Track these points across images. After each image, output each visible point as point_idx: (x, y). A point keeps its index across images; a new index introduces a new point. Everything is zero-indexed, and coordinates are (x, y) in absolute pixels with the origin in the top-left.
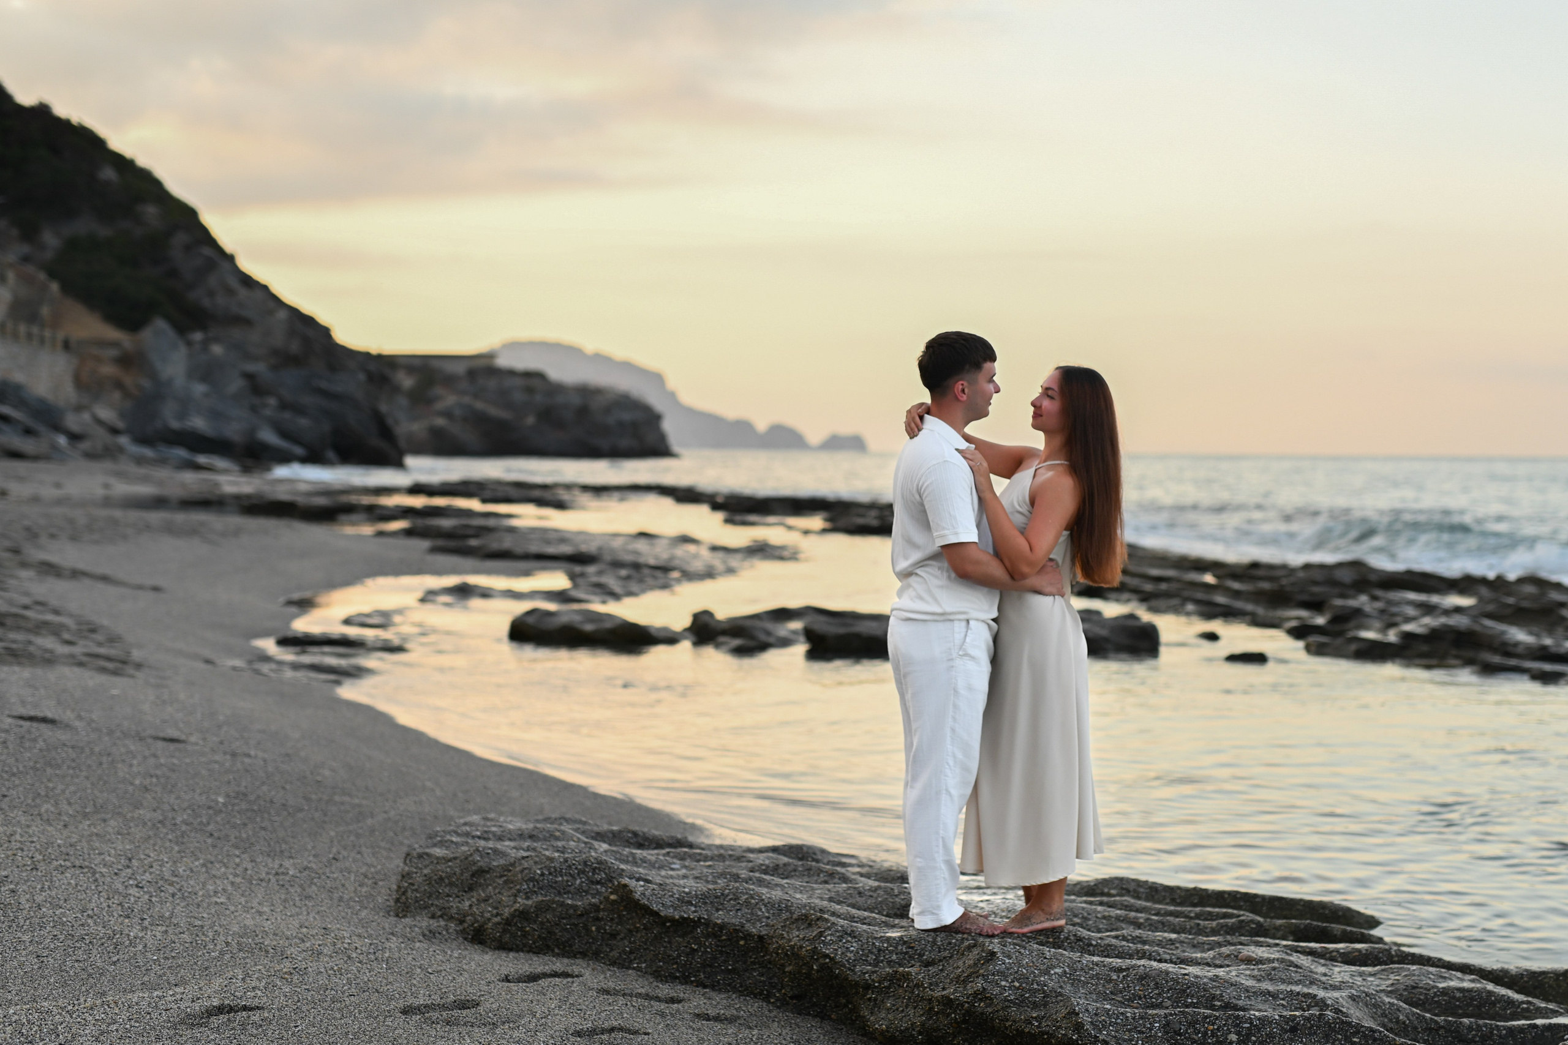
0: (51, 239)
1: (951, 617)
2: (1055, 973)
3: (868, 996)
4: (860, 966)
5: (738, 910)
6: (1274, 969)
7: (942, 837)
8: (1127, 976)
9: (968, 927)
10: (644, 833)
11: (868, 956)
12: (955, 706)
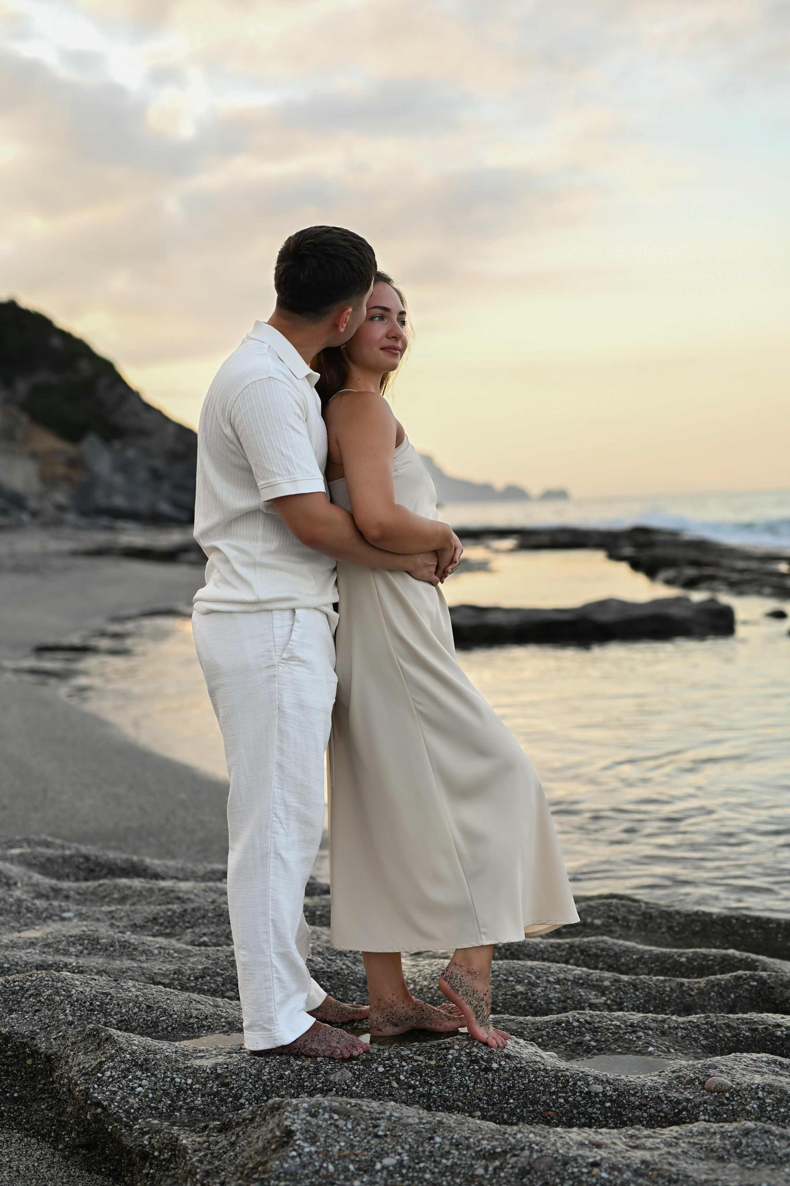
0: (22, 387)
1: (268, 606)
2: (384, 1168)
3: (144, 1171)
4: (144, 1119)
5: (37, 1011)
6: (747, 1133)
7: (272, 920)
8: (501, 1168)
9: (314, 1047)
10: (97, 857)
11: (160, 1101)
12: (281, 732)
